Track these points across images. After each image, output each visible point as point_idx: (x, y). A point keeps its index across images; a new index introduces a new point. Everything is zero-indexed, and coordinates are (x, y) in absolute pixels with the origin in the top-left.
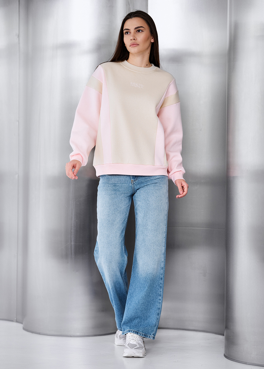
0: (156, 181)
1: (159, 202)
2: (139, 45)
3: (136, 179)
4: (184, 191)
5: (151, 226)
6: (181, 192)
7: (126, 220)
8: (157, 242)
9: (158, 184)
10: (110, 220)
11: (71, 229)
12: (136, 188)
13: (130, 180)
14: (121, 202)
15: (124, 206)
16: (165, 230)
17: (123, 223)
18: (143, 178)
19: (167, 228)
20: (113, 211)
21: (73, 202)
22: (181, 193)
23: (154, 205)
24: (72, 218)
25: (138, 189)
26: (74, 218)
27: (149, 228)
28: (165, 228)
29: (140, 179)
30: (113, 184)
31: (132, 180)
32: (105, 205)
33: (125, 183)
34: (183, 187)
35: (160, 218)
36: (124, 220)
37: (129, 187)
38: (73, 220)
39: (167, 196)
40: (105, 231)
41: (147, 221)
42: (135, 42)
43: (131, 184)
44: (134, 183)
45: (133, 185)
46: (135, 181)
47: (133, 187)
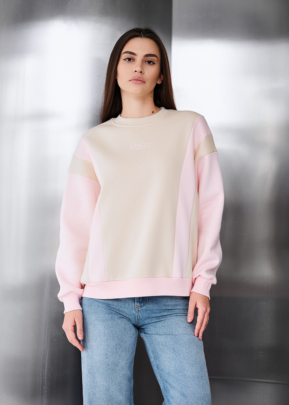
2: (145, 82)
3: (144, 305)
8: (206, 397)
10: (110, 364)
11: (43, 384)
13: (133, 304)
21: (46, 339)
26: (48, 366)
31: (137, 304)
38: (46, 369)
42: (140, 77)
43: (134, 311)
44: (139, 309)
45: (137, 312)
46: (141, 307)
47: (137, 315)
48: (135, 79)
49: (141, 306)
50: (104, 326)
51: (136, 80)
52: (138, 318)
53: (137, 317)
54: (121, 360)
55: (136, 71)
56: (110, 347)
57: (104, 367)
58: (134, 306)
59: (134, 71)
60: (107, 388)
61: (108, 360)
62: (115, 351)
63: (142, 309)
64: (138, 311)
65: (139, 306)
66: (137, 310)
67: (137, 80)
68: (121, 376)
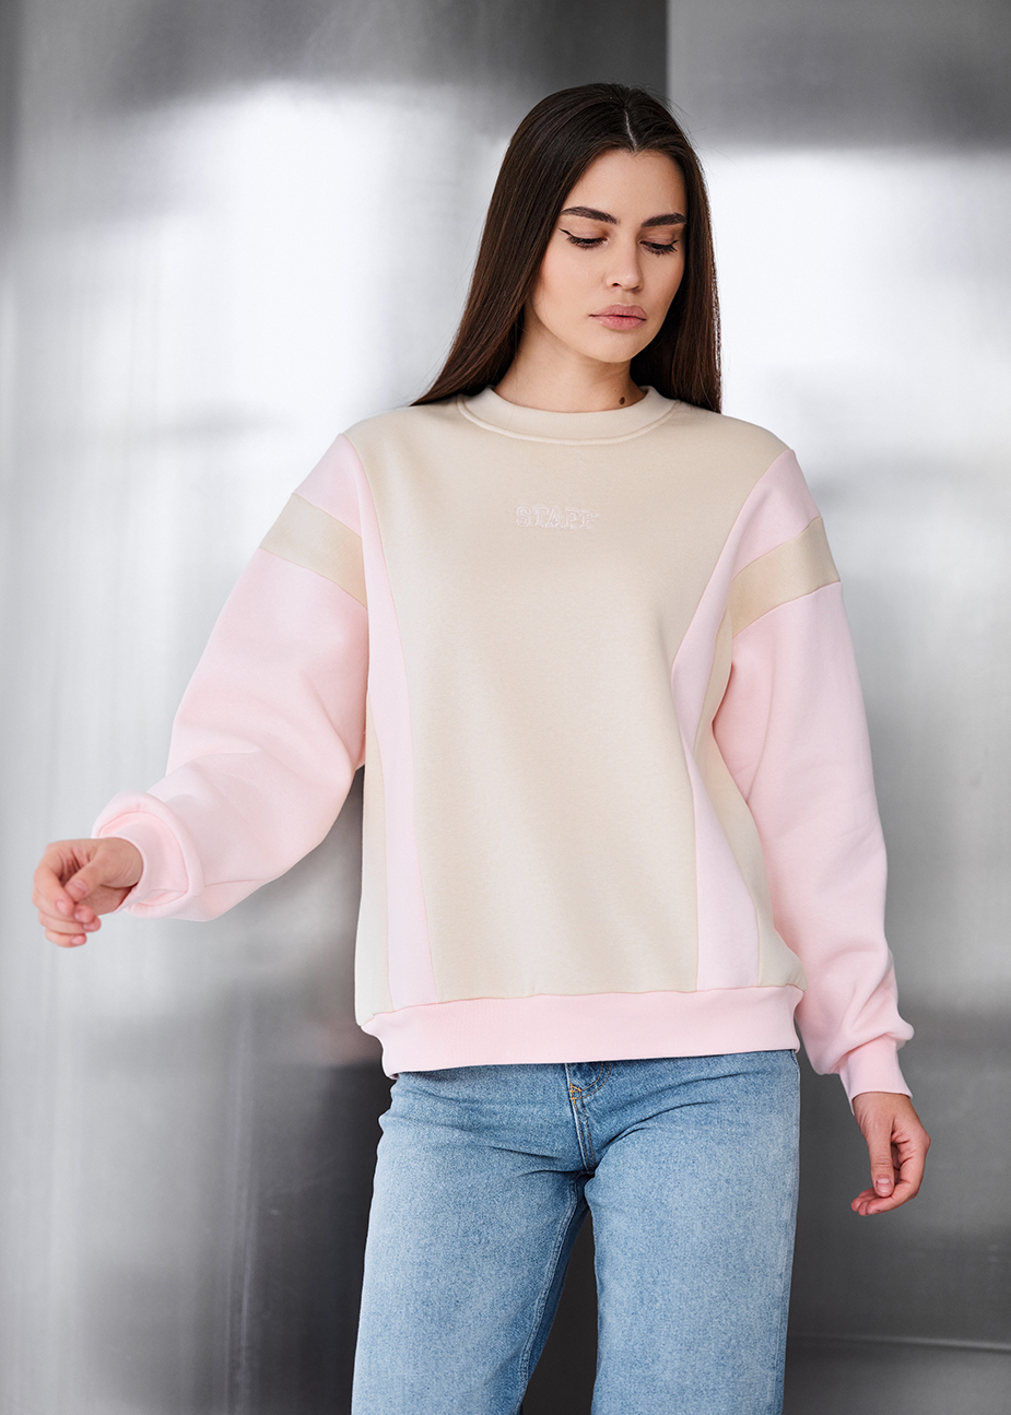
0: (712, 1091)
1: (732, 1217)
2: (645, 320)
3: (599, 1080)
4: (898, 1180)
5: (677, 1364)
6: (883, 1183)
7: (538, 1305)
9: (725, 1111)
10: (433, 1298)
12: (602, 1131)
13: (562, 1084)
14: (509, 1195)
15: (524, 1222)
16: (769, 1399)
17: (515, 1323)
18: (641, 1073)
19: (781, 1385)
20: (457, 1244)
21: (243, 1208)
22: (884, 1191)
23: (697, 1233)
24: (240, 1301)
25: (611, 1140)
27: (667, 1376)
28: (770, 1384)
29: (623, 1085)
30: (465, 1101)
31: (576, 1082)
32: (407, 1206)
33: (534, 1103)
34: (895, 1147)
35: (734, 1318)
36: (525, 1306)
37: (556, 1126)
38: (245, 1313)
39: (789, 1181)
40: (399, 1361)
41: (651, 1330)
42: (633, 306)
43: (568, 1109)
44: (585, 1101)
45: (578, 1113)
46: (589, 1090)
47: (581, 1124)
48: (617, 313)
49: (590, 1088)
50: (438, 1165)
51: (618, 316)
52: (586, 1133)
53: (582, 1131)
54: (476, 1290)
55: (616, 285)
56: (443, 1237)
57: (411, 1309)
58: (565, 1093)
59: (610, 281)
60: (416, 1390)
61: (428, 1284)
62: (458, 1251)
63: (596, 1099)
64: (583, 1106)
65: (585, 1087)
66: (579, 1106)
67: (622, 316)
68: (470, 1347)
